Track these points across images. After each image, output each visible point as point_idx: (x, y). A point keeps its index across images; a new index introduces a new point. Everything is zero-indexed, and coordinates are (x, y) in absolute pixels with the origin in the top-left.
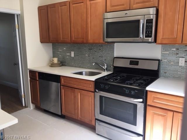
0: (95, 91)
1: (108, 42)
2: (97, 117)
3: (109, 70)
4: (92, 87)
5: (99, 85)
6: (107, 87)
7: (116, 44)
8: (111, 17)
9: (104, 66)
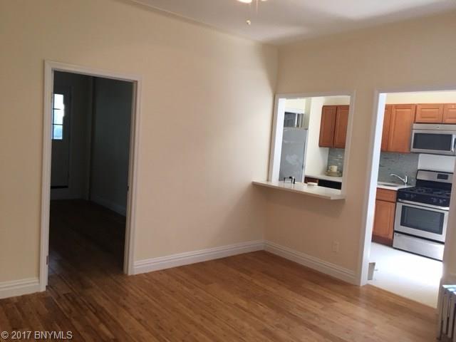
0: (397, 201)
1: (413, 153)
2: (396, 229)
3: (409, 184)
4: (393, 198)
5: (401, 195)
6: (412, 196)
7: (420, 155)
8: (418, 128)
9: (404, 178)
